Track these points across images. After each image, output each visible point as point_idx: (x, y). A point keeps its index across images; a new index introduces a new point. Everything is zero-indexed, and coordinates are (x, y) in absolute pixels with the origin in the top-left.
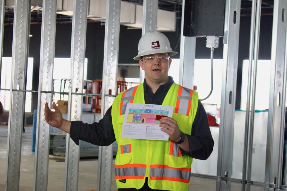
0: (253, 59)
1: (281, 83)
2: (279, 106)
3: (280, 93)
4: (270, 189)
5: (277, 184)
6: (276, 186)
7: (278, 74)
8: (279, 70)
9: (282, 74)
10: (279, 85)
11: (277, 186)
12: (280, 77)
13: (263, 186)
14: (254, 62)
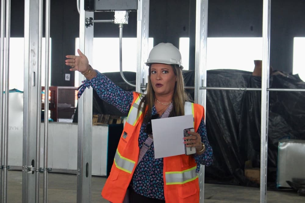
0: (5, 37)
1: (35, 62)
2: (34, 86)
3: (34, 72)
4: (28, 172)
5: (36, 167)
6: (34, 169)
7: (32, 52)
8: (33, 49)
9: (36, 52)
10: (34, 64)
11: (36, 168)
12: (34, 56)
13: (21, 171)
14: (6, 39)
